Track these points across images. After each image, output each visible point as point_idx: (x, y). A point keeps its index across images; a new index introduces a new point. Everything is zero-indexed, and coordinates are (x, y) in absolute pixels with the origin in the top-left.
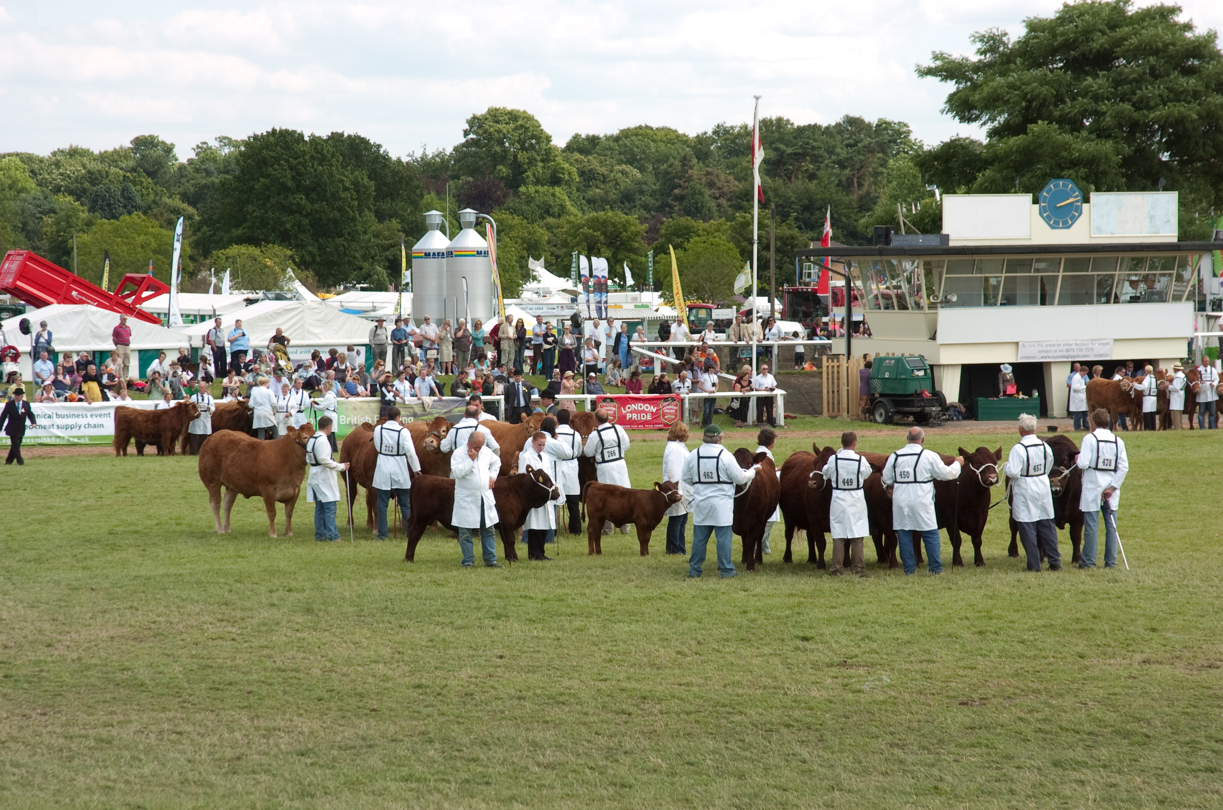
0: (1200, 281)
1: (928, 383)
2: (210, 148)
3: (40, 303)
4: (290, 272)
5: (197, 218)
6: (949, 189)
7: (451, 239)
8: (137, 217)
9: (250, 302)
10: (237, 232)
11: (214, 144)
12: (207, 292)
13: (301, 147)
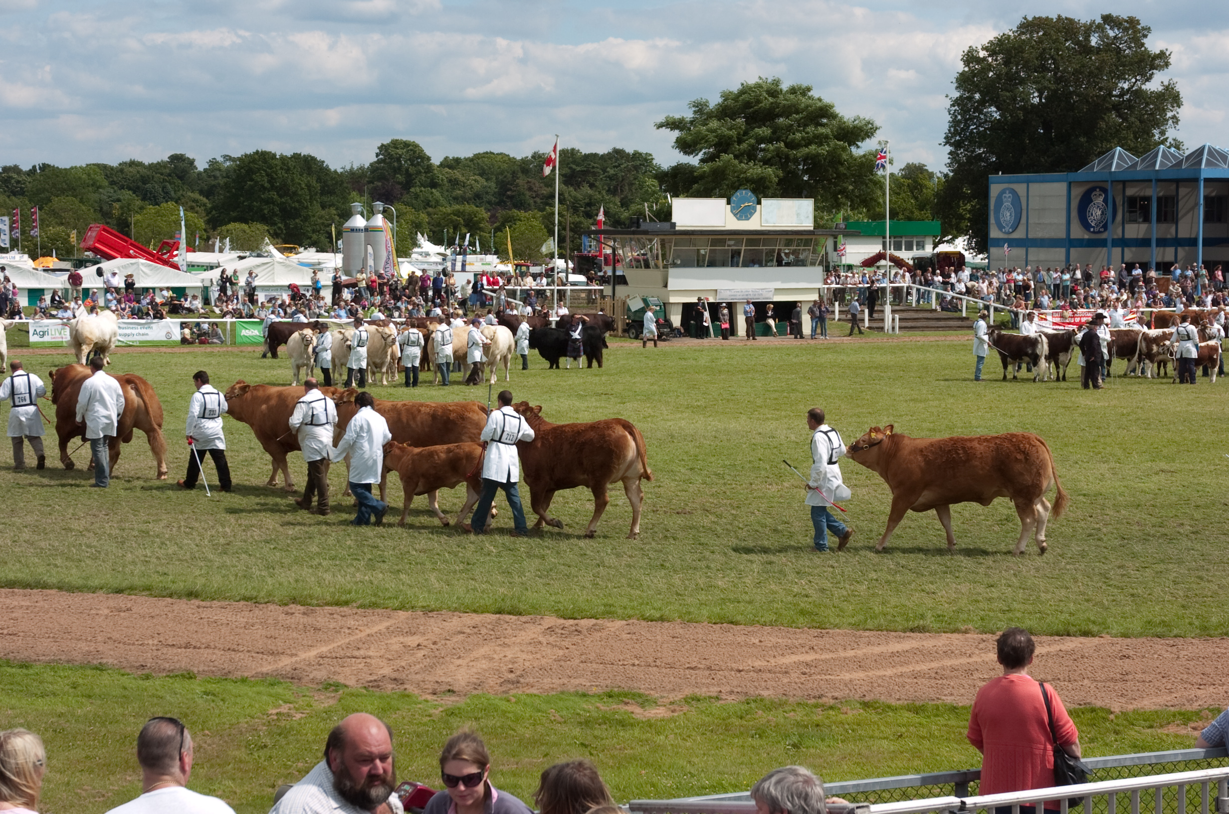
0: (827, 254)
1: (663, 314)
2: (217, 162)
3: (110, 258)
4: (267, 240)
5: (209, 206)
6: (676, 195)
7: (367, 220)
8: (171, 205)
9: (241, 258)
10: (233, 214)
11: (220, 159)
12: (213, 251)
13: (276, 162)
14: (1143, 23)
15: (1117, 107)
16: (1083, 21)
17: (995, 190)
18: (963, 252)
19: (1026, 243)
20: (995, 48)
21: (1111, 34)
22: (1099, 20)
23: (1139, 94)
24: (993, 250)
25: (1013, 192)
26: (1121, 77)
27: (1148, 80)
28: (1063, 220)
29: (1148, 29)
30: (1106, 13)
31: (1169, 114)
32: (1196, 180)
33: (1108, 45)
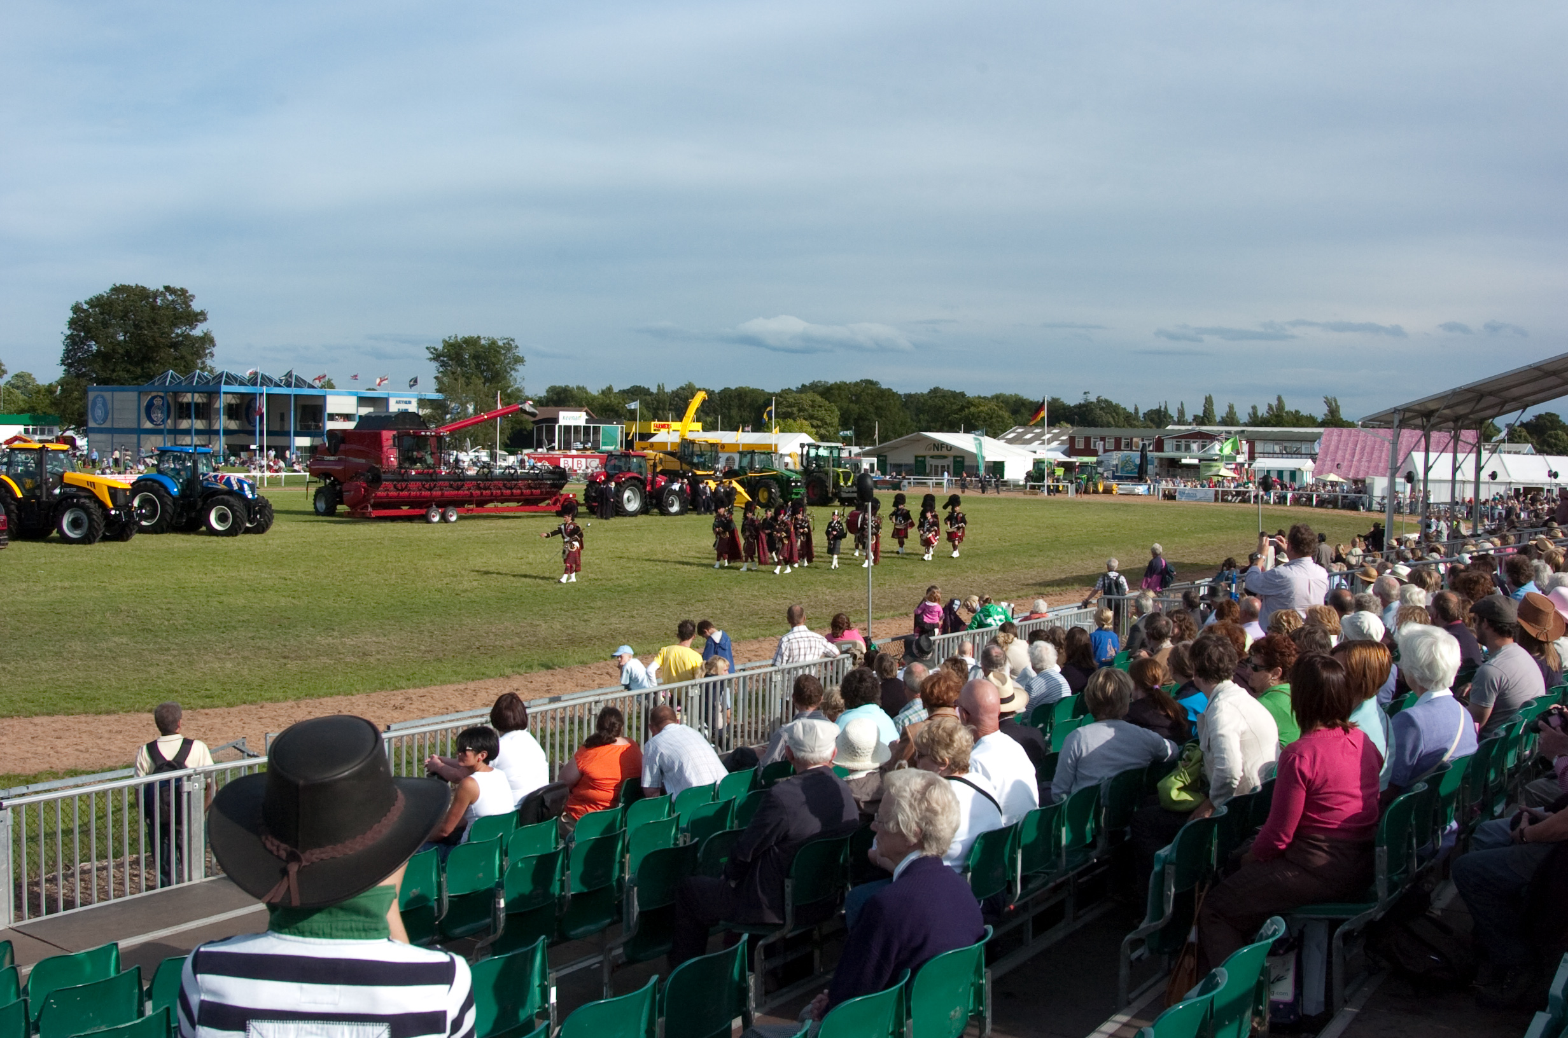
14: (190, 293)
15: (175, 345)
16: (152, 289)
17: (91, 395)
18: (74, 436)
19: (111, 431)
20: (93, 303)
21: (170, 298)
22: (162, 289)
23: (187, 337)
24: (91, 435)
25: (102, 397)
26: (174, 325)
27: (194, 328)
28: (135, 416)
29: (193, 296)
30: (166, 285)
31: (207, 351)
32: (219, 393)
33: (167, 307)
